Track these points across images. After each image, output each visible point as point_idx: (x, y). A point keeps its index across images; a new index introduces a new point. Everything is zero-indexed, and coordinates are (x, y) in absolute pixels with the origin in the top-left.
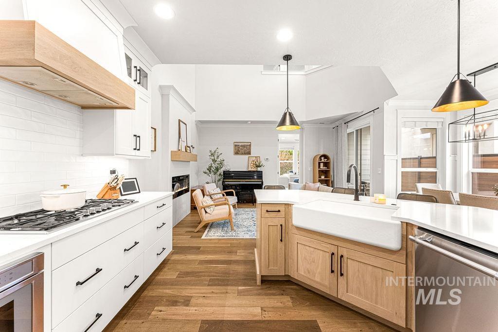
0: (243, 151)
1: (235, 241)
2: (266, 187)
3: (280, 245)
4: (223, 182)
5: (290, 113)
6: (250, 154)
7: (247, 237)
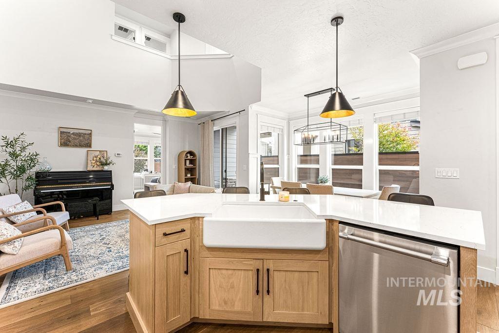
0: (77, 141)
1: (79, 291)
2: (138, 195)
3: (185, 279)
4: (36, 189)
5: (183, 94)
6: (90, 146)
7: (102, 274)
